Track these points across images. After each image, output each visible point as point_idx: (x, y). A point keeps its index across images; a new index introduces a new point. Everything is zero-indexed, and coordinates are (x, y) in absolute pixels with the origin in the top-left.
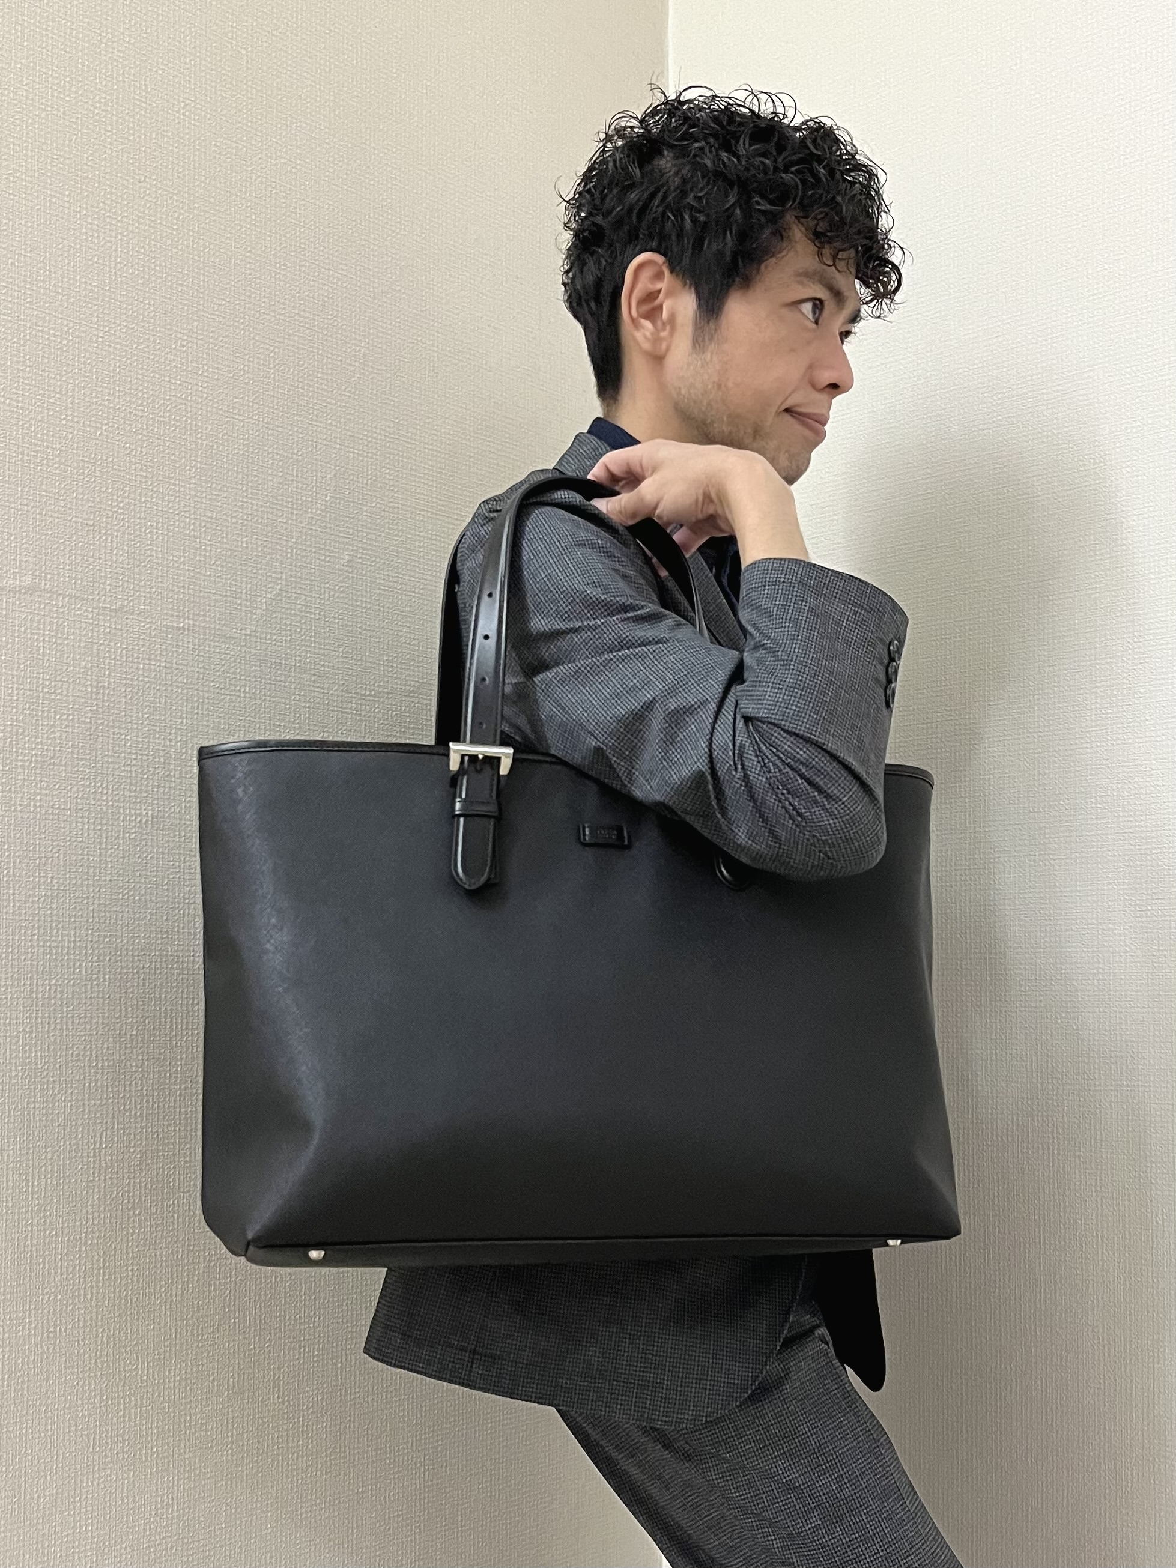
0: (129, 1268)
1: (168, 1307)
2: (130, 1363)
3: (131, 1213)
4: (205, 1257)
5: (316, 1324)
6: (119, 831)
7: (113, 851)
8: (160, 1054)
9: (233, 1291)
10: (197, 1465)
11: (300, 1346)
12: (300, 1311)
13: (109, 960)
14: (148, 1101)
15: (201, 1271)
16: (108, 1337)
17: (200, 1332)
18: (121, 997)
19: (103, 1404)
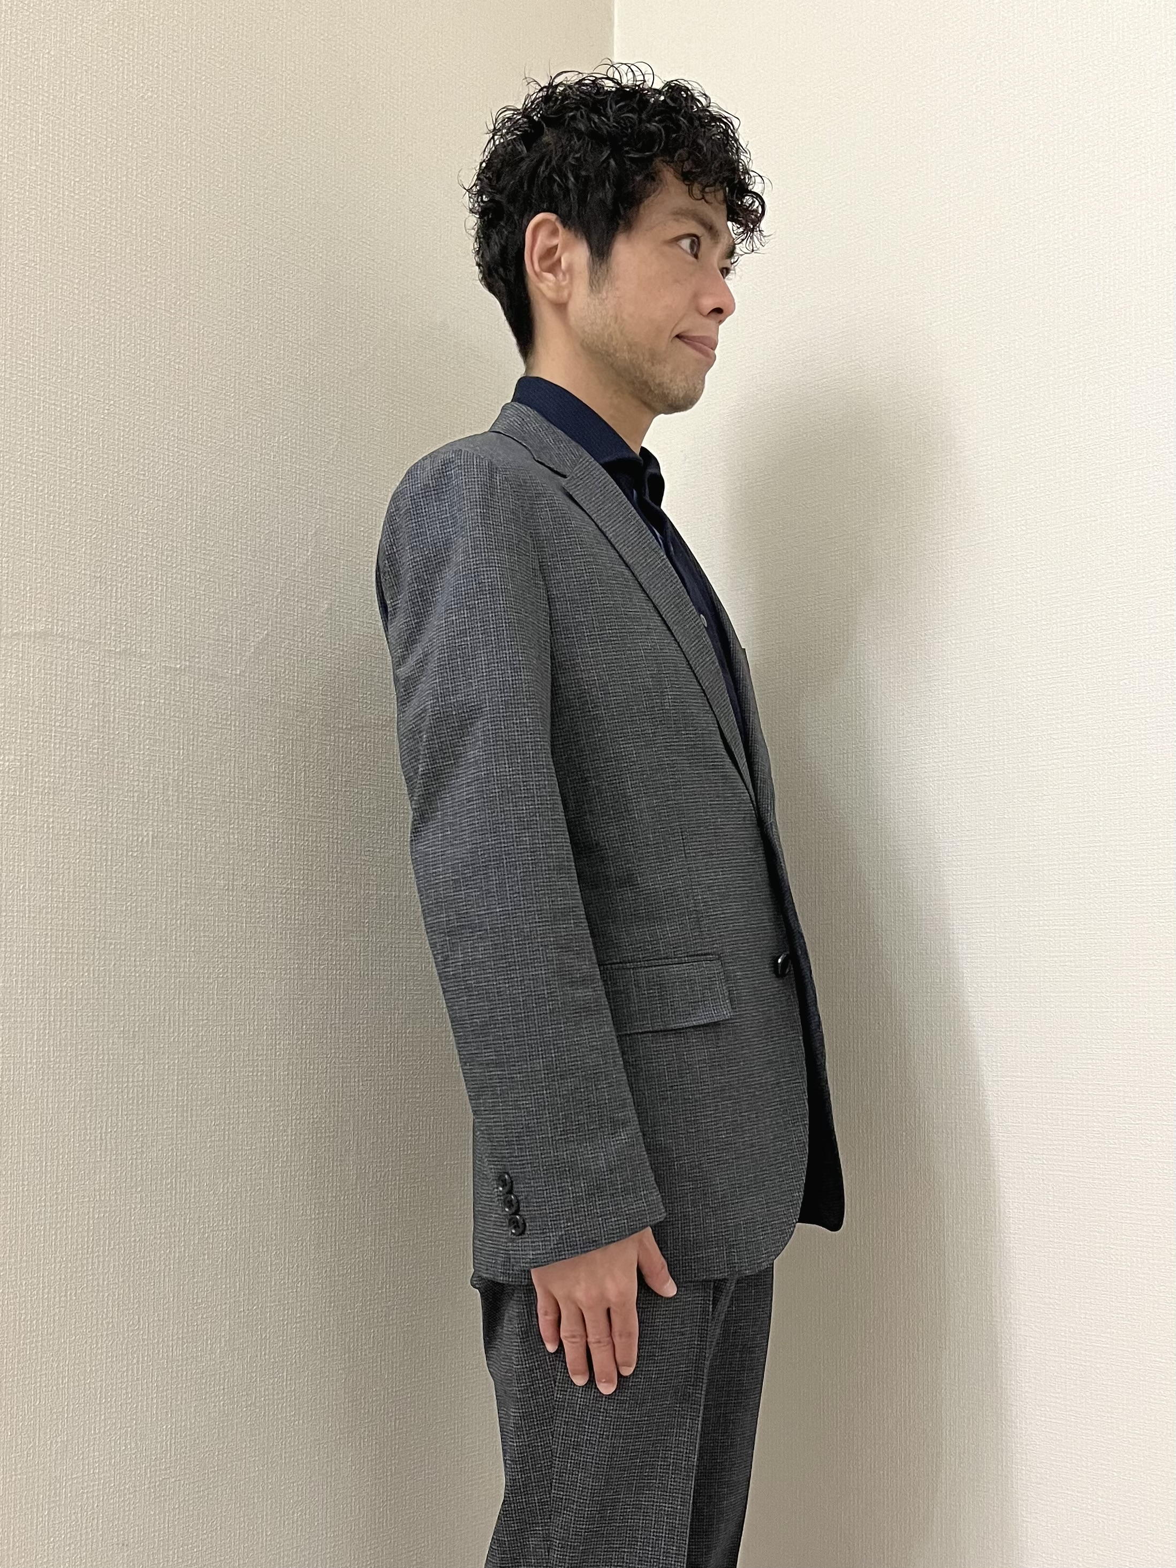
0: (133, 1239)
1: (167, 1273)
2: (133, 1323)
3: (134, 1190)
4: (200, 1229)
5: (299, 1289)
6: (123, 850)
7: (117, 867)
8: (159, 1048)
9: (225, 1259)
10: (193, 1415)
11: (284, 1308)
12: (284, 1278)
13: (115, 964)
14: (148, 1091)
15: (196, 1242)
16: (113, 1301)
17: (195, 1297)
19: (109, 1360)
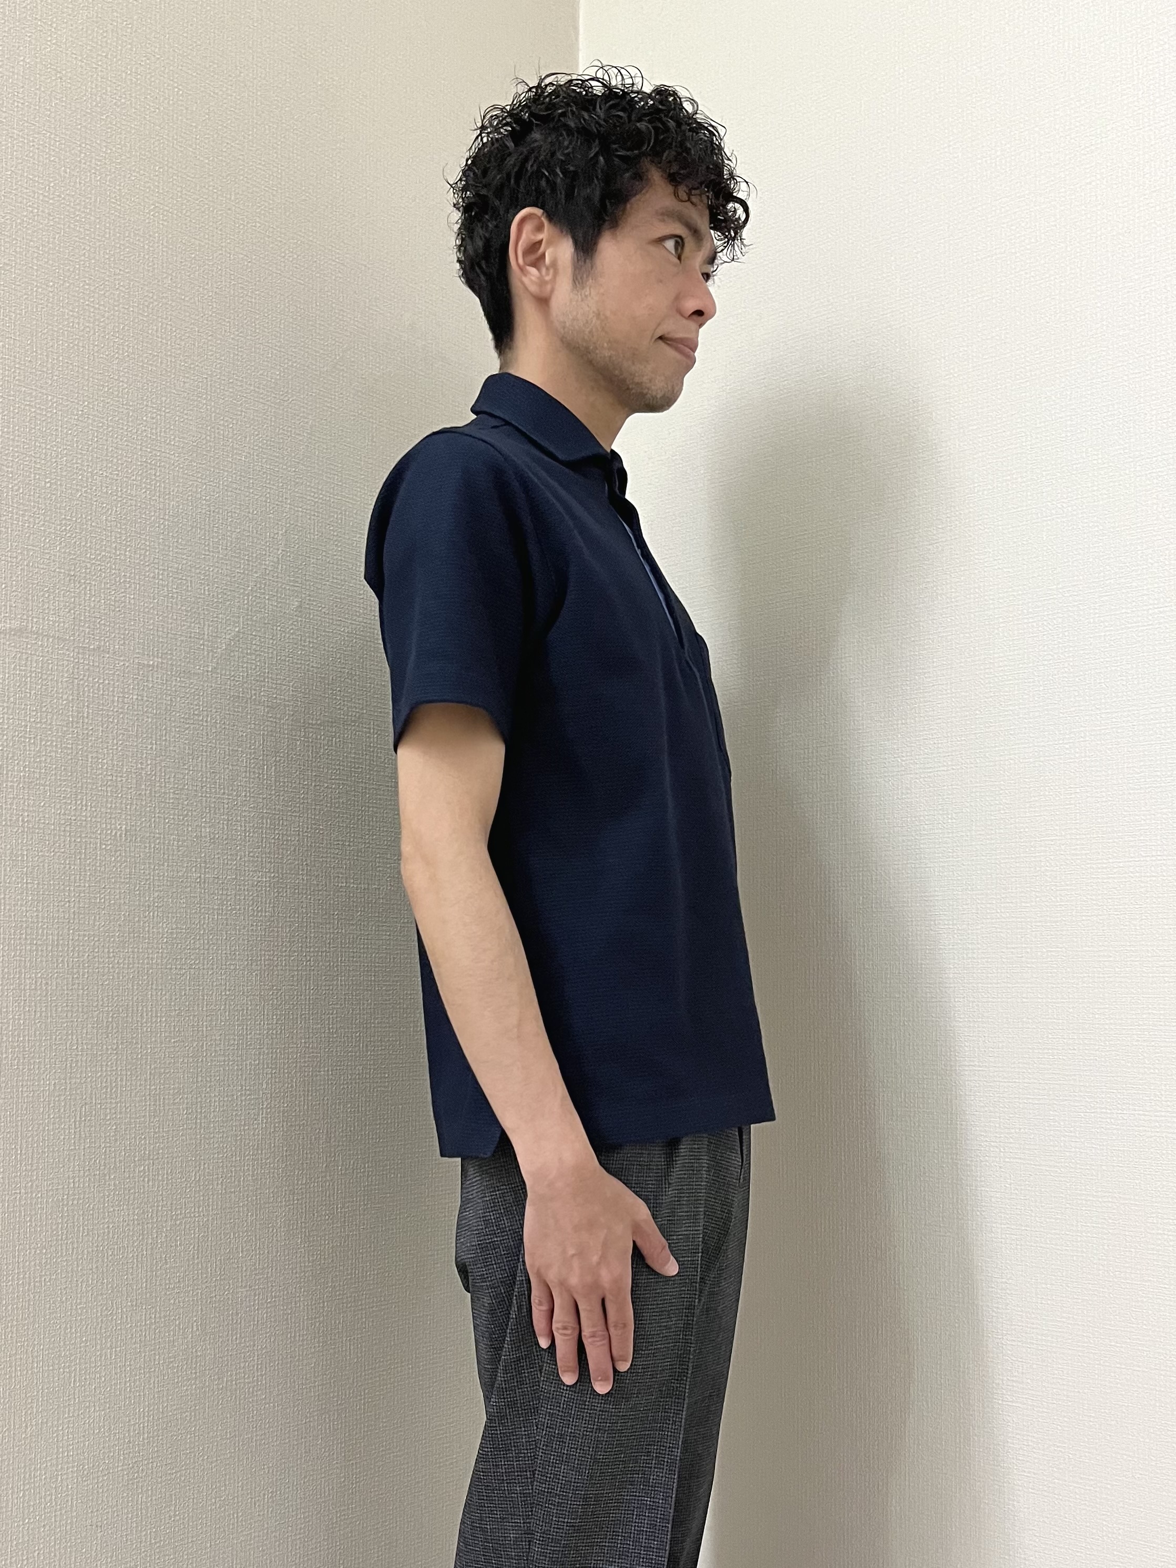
1: (140, 1259)
3: (107, 1177)
7: (91, 860)
10: (165, 1399)
13: (88, 956)
14: (122, 1080)
18: (98, 989)
